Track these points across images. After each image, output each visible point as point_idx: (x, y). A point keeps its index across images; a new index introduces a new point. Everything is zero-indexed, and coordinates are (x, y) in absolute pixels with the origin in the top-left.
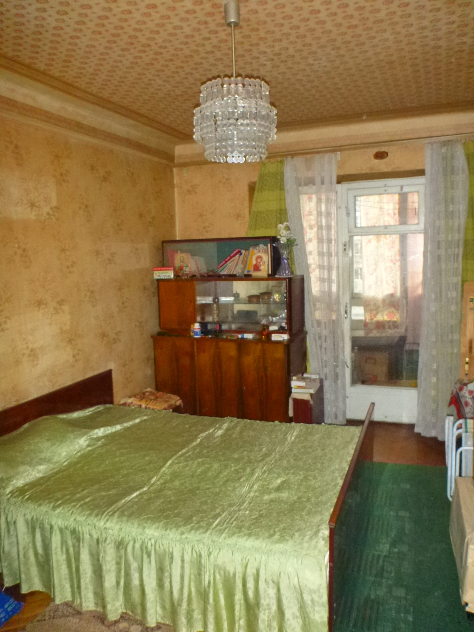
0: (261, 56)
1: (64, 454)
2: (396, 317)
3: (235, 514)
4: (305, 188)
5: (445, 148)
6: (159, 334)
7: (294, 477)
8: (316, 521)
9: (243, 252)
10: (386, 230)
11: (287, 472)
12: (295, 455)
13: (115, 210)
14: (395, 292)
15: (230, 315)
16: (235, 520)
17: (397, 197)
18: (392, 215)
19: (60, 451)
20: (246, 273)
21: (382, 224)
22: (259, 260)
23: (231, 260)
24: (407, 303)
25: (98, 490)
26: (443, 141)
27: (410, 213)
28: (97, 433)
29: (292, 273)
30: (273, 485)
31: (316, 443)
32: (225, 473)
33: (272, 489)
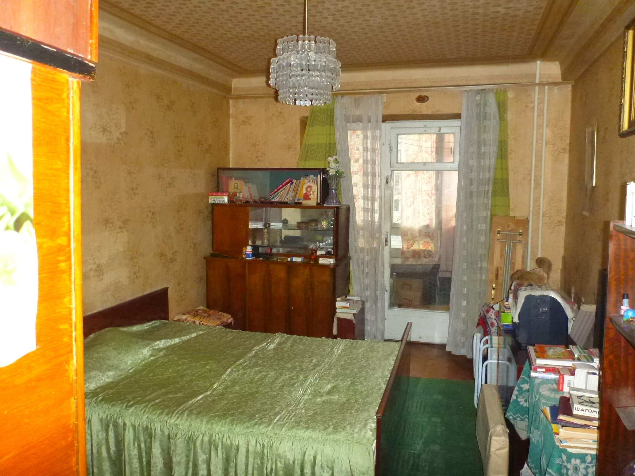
0: (324, 11)
1: (129, 362)
2: (431, 247)
3: (293, 412)
4: (353, 125)
5: (479, 96)
6: (212, 255)
7: (343, 383)
8: (363, 417)
9: (294, 181)
10: (425, 167)
11: (336, 378)
12: (342, 365)
13: (177, 137)
14: (431, 224)
15: (278, 240)
16: (293, 417)
17: (434, 136)
18: (430, 153)
19: (126, 360)
20: (296, 201)
21: (420, 161)
22: (309, 190)
23: (283, 188)
24: (441, 235)
25: (167, 393)
26: (477, 90)
27: (446, 152)
28: (158, 345)
29: (339, 202)
30: (324, 390)
31: (360, 355)
32: (281, 380)
33: (324, 393)
